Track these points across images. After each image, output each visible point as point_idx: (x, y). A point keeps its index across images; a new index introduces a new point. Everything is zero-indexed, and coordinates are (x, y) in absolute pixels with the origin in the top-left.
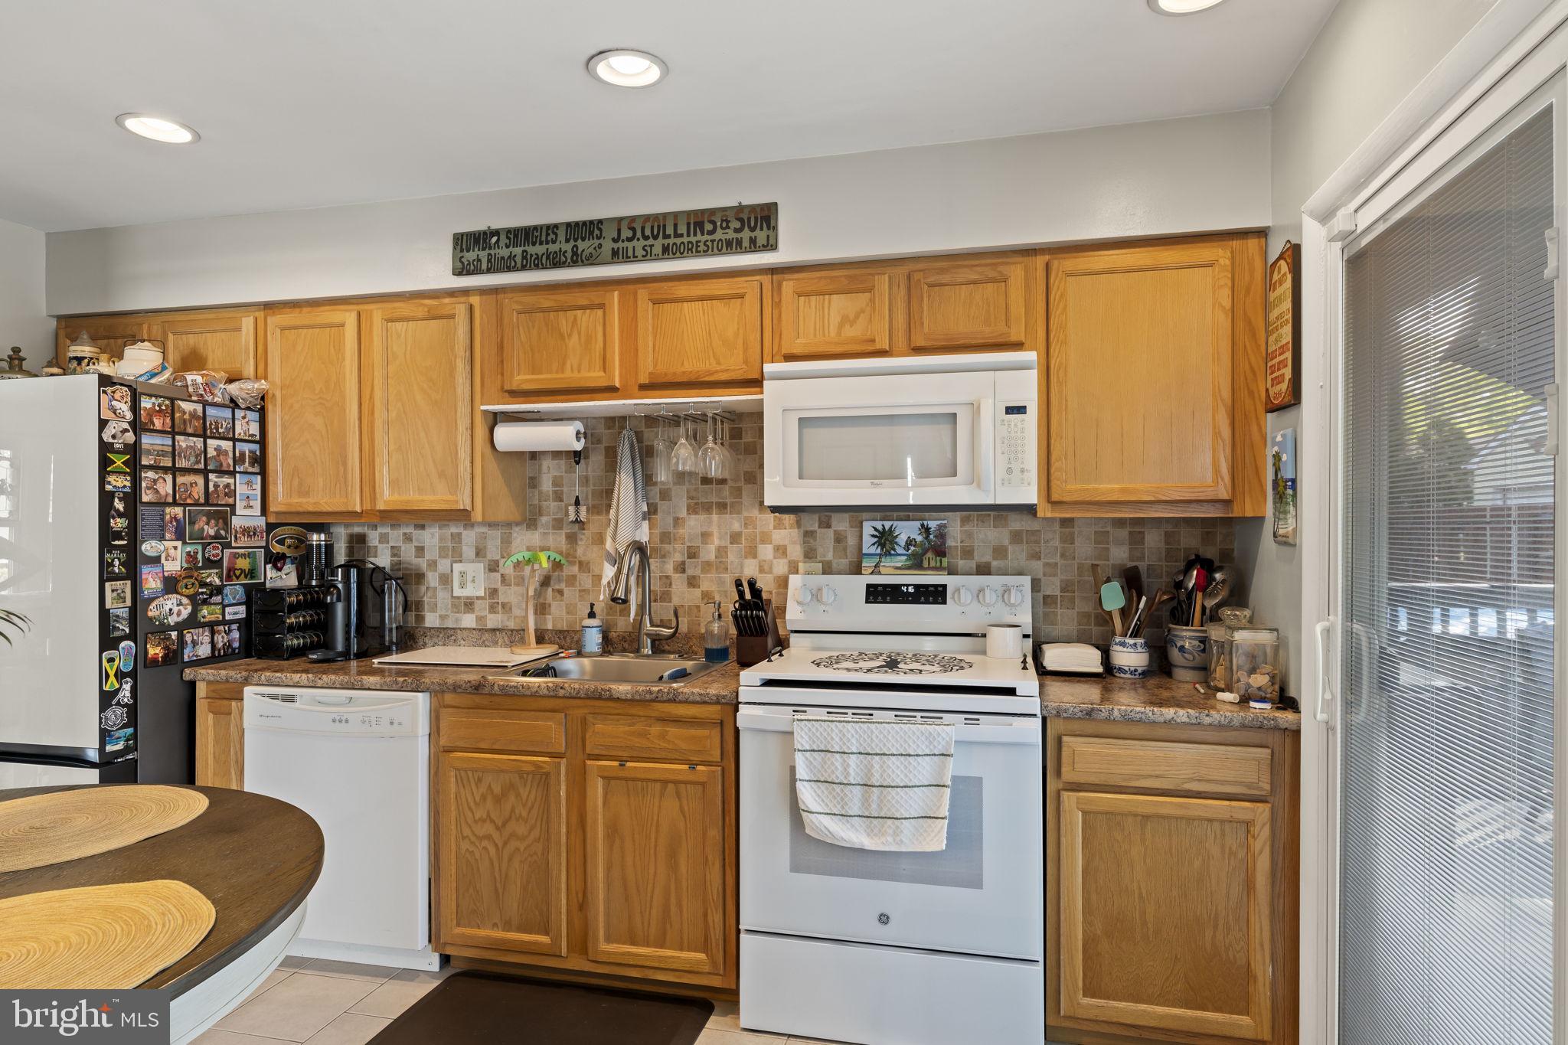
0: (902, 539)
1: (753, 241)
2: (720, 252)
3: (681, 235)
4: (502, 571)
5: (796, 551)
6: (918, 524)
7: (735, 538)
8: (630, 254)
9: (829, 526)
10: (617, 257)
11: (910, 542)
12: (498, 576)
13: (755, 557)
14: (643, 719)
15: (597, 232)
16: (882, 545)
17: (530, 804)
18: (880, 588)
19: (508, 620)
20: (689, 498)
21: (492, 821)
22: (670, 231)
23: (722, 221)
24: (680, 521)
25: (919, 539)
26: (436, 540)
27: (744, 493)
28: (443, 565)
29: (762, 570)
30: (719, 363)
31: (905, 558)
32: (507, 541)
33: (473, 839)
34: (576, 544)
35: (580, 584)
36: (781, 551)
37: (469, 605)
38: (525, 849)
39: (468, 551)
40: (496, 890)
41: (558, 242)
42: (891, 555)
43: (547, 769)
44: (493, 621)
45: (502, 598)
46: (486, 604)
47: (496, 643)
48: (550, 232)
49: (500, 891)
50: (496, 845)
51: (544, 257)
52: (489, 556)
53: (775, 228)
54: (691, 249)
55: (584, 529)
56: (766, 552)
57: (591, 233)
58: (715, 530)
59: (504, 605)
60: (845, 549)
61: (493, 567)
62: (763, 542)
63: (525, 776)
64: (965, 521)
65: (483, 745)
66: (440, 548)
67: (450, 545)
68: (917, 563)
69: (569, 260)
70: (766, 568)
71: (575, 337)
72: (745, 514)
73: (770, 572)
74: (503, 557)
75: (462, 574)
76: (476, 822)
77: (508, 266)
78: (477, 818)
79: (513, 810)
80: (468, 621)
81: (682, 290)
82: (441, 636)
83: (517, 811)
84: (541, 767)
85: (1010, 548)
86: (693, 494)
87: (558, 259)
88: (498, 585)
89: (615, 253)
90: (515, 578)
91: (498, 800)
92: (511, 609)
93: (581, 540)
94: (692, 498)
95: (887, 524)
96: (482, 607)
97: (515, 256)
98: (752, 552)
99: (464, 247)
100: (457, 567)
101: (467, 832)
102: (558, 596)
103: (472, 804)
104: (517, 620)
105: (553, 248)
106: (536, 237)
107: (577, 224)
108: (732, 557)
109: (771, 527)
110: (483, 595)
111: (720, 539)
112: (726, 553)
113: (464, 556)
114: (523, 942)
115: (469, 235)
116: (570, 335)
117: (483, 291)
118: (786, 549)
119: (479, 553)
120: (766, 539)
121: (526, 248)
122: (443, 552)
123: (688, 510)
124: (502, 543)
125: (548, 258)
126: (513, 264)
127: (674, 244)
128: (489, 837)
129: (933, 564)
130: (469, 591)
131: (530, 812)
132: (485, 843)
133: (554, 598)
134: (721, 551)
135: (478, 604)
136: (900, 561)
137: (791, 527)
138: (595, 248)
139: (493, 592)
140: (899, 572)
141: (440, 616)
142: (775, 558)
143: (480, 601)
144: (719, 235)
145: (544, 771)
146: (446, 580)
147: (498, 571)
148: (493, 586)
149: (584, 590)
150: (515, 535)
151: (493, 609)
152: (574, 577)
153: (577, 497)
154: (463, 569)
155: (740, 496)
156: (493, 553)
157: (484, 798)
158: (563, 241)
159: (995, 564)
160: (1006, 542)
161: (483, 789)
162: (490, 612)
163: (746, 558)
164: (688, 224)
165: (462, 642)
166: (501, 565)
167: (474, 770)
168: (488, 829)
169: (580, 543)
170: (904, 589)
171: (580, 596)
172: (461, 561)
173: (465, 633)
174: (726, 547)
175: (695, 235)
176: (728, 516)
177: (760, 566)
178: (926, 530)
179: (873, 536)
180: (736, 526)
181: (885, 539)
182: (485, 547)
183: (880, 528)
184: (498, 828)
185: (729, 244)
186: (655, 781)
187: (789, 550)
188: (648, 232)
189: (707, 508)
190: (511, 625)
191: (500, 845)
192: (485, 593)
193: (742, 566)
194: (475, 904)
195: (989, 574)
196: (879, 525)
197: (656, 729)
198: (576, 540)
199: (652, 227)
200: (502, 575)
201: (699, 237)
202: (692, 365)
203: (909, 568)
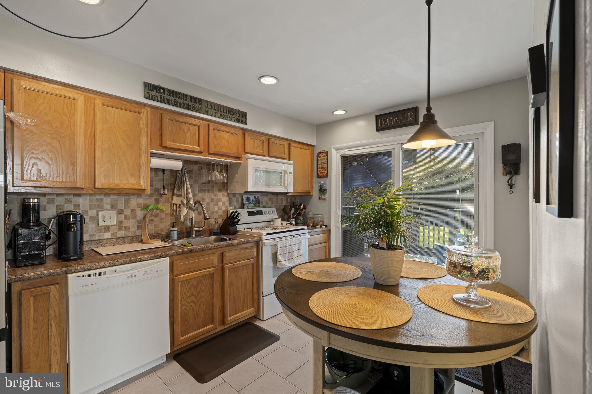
0: (252, 200)
1: (242, 121)
2: (234, 121)
3: (225, 113)
4: (125, 213)
5: (227, 203)
6: (254, 196)
7: (212, 200)
8: (211, 113)
9: (235, 197)
10: (207, 113)
11: (253, 201)
12: (123, 216)
13: (217, 205)
14: (238, 250)
15: (200, 103)
16: (248, 201)
17: (206, 285)
18: (250, 212)
19: (128, 233)
20: (199, 187)
21: (193, 295)
22: (222, 110)
23: (235, 113)
24: (196, 195)
25: (255, 200)
26: (87, 201)
27: (215, 187)
28: (93, 213)
29: (219, 209)
30: (231, 151)
31: (253, 204)
32: (127, 202)
33: (186, 304)
34: (159, 202)
35: (160, 217)
36: (224, 203)
37: (107, 229)
38: (205, 300)
39: (107, 206)
40: (195, 318)
41: (187, 101)
42: (250, 204)
43: (213, 272)
44: (120, 234)
45: (125, 225)
46: (117, 227)
47: (124, 243)
48: (184, 96)
49: (196, 318)
50: (195, 303)
51: (183, 104)
52: (118, 208)
53: (247, 119)
54: (228, 118)
55: (162, 197)
56: (220, 204)
57: (199, 102)
58: (206, 197)
59: (126, 227)
60: (238, 203)
61: (120, 212)
62: (220, 201)
63: (204, 276)
64: (261, 195)
65: (191, 270)
66: (90, 205)
67: (96, 203)
68: (255, 206)
69: (192, 108)
70: (220, 208)
71: (189, 133)
72: (215, 193)
73: (221, 209)
74: (125, 208)
75: (104, 216)
76: (187, 298)
77: (169, 102)
78: (188, 296)
79: (201, 289)
80: (107, 235)
81: (222, 128)
82: (93, 244)
83: (202, 289)
84: (210, 272)
85: (269, 202)
86: (200, 186)
87: (188, 107)
88: (123, 219)
89: (207, 111)
90: (131, 216)
91: (195, 287)
92: (129, 228)
93: (161, 201)
94: (200, 188)
95: (248, 196)
96: (114, 230)
97: (172, 100)
98: (217, 204)
99: (150, 89)
100: (101, 214)
101: (184, 302)
102: (151, 222)
103: (186, 292)
104: (132, 232)
105: (186, 102)
106: (180, 96)
107: (194, 97)
108: (211, 205)
109: (222, 197)
110: (115, 224)
111: (208, 200)
112: (210, 204)
113: (104, 208)
114: (196, 334)
115: (152, 85)
116: (187, 133)
117: (152, 107)
118: (225, 203)
119: (113, 207)
120: (220, 200)
121: (176, 99)
122: (91, 207)
123: (198, 191)
124: (125, 202)
125: (184, 105)
126: (171, 103)
127: (223, 115)
128: (192, 301)
129: (258, 206)
130: (108, 223)
131: (206, 288)
132: (191, 304)
133: (149, 223)
134: (208, 204)
135: (112, 228)
136: (252, 205)
137: (226, 197)
138: (200, 108)
139: (120, 223)
140: (252, 208)
141: (90, 235)
142: (222, 205)
143: (114, 227)
144: (234, 116)
145: (212, 273)
146: (95, 219)
147: (123, 214)
148: (120, 220)
149: (162, 219)
150: (131, 199)
151: (120, 229)
152: (158, 214)
153: (164, 186)
154: (104, 214)
155: (213, 187)
156: (120, 205)
157: (190, 288)
158: (189, 101)
159: (266, 205)
160: (268, 200)
161: (190, 286)
162: (119, 231)
163: (215, 206)
164: (227, 110)
165: (106, 245)
166: (124, 211)
167: (186, 280)
168: (193, 298)
169: (160, 202)
170: (255, 212)
171: (160, 221)
172: (103, 211)
173: (108, 241)
174: (210, 203)
175: (228, 114)
176: (210, 193)
177: (219, 208)
178: (255, 198)
179: (246, 199)
180: (213, 196)
181: (248, 199)
182: (116, 204)
183: (247, 197)
184: (195, 297)
185: (237, 120)
186: (241, 266)
187: (226, 203)
188: (216, 108)
189: (204, 191)
190: (129, 235)
191: (196, 302)
192: (116, 223)
193: (214, 208)
194: (187, 326)
195: (265, 208)
196: (246, 196)
197: (242, 252)
198: (159, 201)
199: (217, 107)
200: (125, 215)
201: (229, 115)
202: (224, 150)
203: (254, 207)
